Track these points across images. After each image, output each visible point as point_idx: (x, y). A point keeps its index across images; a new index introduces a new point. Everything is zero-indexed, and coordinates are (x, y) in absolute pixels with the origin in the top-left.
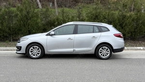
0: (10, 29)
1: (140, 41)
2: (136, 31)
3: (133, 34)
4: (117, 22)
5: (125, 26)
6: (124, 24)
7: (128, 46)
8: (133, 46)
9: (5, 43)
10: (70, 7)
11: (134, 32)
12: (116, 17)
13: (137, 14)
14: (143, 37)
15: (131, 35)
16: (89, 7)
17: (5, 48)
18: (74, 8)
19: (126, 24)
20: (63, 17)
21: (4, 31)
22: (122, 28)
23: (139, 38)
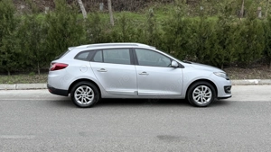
0: (35, 54)
1: (254, 70)
2: (248, 52)
3: (243, 56)
4: (215, 37)
5: (228, 44)
6: (227, 42)
7: (233, 79)
8: (242, 78)
9: (28, 77)
10: (134, 9)
11: (244, 53)
12: (213, 30)
13: (249, 24)
14: (259, 62)
15: (240, 60)
16: (167, 10)
17: (28, 86)
18: (141, 12)
19: (230, 42)
20: (123, 32)
21: (25, 57)
22: (224, 47)
23: (253, 63)
